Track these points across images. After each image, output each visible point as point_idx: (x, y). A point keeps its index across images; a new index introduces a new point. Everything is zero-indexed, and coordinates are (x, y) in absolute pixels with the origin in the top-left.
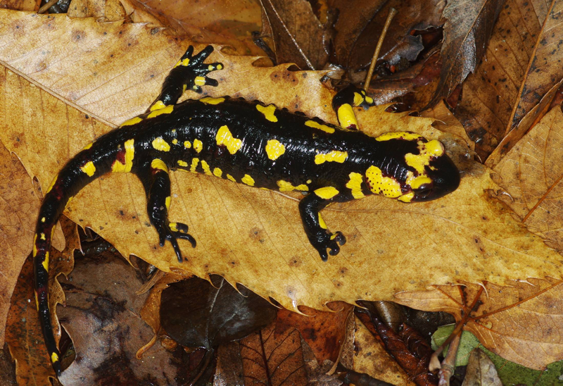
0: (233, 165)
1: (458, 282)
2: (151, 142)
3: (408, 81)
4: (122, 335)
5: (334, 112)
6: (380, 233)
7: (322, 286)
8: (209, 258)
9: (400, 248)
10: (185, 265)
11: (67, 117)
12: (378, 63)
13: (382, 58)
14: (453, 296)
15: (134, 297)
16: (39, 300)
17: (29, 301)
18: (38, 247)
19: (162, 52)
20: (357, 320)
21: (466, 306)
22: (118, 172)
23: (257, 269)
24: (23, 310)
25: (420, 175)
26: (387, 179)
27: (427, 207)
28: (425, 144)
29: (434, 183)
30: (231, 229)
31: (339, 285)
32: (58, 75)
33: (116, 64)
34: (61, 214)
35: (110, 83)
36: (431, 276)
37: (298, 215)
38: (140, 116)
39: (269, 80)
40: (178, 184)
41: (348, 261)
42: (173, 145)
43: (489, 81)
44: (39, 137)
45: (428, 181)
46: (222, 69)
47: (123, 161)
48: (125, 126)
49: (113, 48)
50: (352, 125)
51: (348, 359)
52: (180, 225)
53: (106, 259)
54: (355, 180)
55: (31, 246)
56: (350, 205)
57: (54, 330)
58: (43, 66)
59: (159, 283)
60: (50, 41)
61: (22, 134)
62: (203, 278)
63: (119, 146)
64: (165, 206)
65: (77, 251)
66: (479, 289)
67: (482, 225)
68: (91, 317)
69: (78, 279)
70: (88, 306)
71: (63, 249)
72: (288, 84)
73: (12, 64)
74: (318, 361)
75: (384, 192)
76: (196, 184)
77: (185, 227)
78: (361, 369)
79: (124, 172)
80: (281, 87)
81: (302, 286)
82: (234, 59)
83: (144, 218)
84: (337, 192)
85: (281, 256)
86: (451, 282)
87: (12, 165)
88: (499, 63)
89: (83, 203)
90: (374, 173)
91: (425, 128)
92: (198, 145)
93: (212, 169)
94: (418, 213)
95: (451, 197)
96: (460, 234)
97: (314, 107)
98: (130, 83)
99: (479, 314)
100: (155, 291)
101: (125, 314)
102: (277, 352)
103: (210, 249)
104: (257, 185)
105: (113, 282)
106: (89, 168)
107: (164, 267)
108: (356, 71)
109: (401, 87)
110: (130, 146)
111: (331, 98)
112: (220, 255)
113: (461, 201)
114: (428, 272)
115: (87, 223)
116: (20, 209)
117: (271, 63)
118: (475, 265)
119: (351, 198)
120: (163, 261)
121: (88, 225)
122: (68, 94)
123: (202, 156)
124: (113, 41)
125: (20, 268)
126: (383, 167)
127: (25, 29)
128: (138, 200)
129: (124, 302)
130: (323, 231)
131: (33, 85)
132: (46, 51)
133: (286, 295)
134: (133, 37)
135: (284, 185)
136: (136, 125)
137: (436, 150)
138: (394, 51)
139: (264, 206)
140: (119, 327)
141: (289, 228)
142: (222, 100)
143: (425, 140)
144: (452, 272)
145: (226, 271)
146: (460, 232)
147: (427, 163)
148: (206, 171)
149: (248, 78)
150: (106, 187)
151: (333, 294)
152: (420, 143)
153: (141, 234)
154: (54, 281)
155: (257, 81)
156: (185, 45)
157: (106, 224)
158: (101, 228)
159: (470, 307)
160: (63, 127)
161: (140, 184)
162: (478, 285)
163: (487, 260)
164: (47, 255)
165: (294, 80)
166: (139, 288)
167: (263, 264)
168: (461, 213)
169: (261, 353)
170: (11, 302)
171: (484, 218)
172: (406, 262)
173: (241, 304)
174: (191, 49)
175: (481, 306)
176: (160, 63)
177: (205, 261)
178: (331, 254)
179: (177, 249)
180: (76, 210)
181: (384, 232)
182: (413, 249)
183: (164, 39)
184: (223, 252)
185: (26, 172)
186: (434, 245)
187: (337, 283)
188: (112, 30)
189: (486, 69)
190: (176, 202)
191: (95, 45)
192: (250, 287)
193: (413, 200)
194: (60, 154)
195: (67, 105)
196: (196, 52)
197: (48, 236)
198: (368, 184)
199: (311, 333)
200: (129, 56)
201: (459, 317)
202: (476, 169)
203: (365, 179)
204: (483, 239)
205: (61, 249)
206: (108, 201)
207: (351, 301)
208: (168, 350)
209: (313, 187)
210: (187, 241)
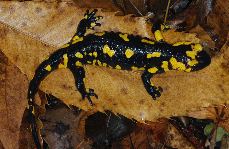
0: (111, 61)
1: (214, 105)
2: (75, 54)
3: (183, 17)
4: (69, 140)
5: (152, 34)
6: (178, 86)
7: (154, 112)
8: (104, 103)
9: (187, 92)
10: (94, 107)
11: (37, 46)
12: (169, 10)
13: (171, 7)
14: (212, 111)
15: (73, 123)
16: (32, 128)
17: (28, 129)
18: (29, 105)
19: (75, 14)
20: (171, 124)
21: (218, 115)
22: (61, 68)
23: (126, 106)
24: (25, 133)
25: (193, 60)
26: (179, 63)
27: (197, 73)
28: (194, 46)
29: (199, 63)
30: (113, 89)
31: (162, 110)
32: (31, 28)
33: (56, 21)
34: (38, 89)
35: (54, 29)
36: (202, 103)
37: (141, 80)
38: (69, 43)
39: (123, 22)
40: (87, 71)
41: (165, 99)
42: (85, 55)
43: (218, 14)
44: (25, 56)
45: (197, 62)
46: (102, 18)
47: (63, 64)
48: (63, 48)
49: (54, 14)
50: (161, 39)
51: (168, 142)
52: (90, 90)
53: (59, 107)
54: (165, 64)
55: (26, 104)
56: (163, 74)
57: (40, 141)
58: (24, 24)
59: (83, 116)
60: (26, 13)
61: (18, 56)
62: (103, 112)
63: (61, 57)
64: (83, 82)
65: (46, 105)
66: (223, 107)
67: (222, 79)
68: (55, 133)
69: (48, 117)
70: (54, 128)
71: (40, 105)
72: (132, 23)
73: (11, 25)
74: (156, 144)
75: (178, 69)
76: (95, 70)
77: (92, 90)
78: (175, 146)
79: (64, 68)
80: (128, 24)
81: (146, 112)
82: (107, 13)
83: (74, 88)
84: (157, 70)
85: (136, 100)
86: (211, 105)
87: (15, 70)
88: (222, 5)
89: (47, 83)
90: (173, 61)
91: (193, 38)
92: (95, 54)
93: (102, 64)
94: (193, 76)
95: (208, 68)
96: (213, 84)
97: (144, 32)
98: (63, 28)
99: (224, 118)
100: (82, 120)
101: (70, 131)
102: (137, 141)
103: (104, 99)
104: (122, 69)
105: (63, 117)
106: (48, 68)
107: (85, 108)
108: (160, 14)
109: (180, 20)
110: (65, 57)
111: (151, 28)
112: (109, 101)
113: (212, 69)
114: (200, 102)
115: (50, 92)
116: (20, 89)
117: (123, 14)
118: (220, 97)
119: (164, 71)
120: (84, 106)
121: (50, 93)
122: (36, 36)
123: (97, 58)
124: (54, 11)
125: (23, 115)
126: (177, 57)
127: (15, 9)
128: (71, 80)
129: (69, 125)
130: (153, 87)
131: (21, 33)
132: (25, 18)
133: (139, 116)
134: (62, 8)
135: (134, 68)
136: (67, 47)
137: (199, 48)
138: (176, 4)
139: (126, 78)
140: (68, 137)
141: (138, 87)
142: (104, 33)
143: (194, 44)
144: (211, 101)
145: (112, 109)
146: (213, 83)
147: (196, 55)
148: (99, 64)
149: (114, 22)
150: (56, 75)
151: (160, 115)
152: (192, 46)
153: (74, 95)
154: (38, 119)
155: (118, 23)
156: (85, 10)
157: (58, 92)
158: (56, 94)
159: (220, 116)
160: (35, 50)
161: (71, 73)
162: (222, 106)
163: (225, 94)
164: (34, 108)
165: (134, 21)
166: (75, 118)
167: (128, 104)
168: (212, 74)
169: (131, 142)
170: (20, 130)
171: (222, 76)
172: (190, 98)
173: (120, 122)
174: (88, 11)
175: (225, 115)
176: (75, 19)
177: (103, 105)
178: (157, 97)
179: (90, 101)
180: (44, 87)
181: (180, 85)
182: (193, 92)
183: (76, 8)
184: (110, 100)
185: (21, 72)
186: (202, 90)
187: (161, 110)
188: (53, 6)
189: (216, 9)
190: (87, 79)
191: (46, 13)
192: (123, 115)
193: (191, 71)
194: (35, 63)
195: (36, 40)
196: (90, 12)
197: (33, 100)
198: (171, 66)
199: (151, 132)
200: (61, 17)
201: (215, 121)
202: (217, 54)
203: (169, 63)
204: (223, 85)
205: (40, 104)
206: (58, 81)
207: (168, 117)
208: (90, 145)
209: (147, 69)
210: (94, 97)
